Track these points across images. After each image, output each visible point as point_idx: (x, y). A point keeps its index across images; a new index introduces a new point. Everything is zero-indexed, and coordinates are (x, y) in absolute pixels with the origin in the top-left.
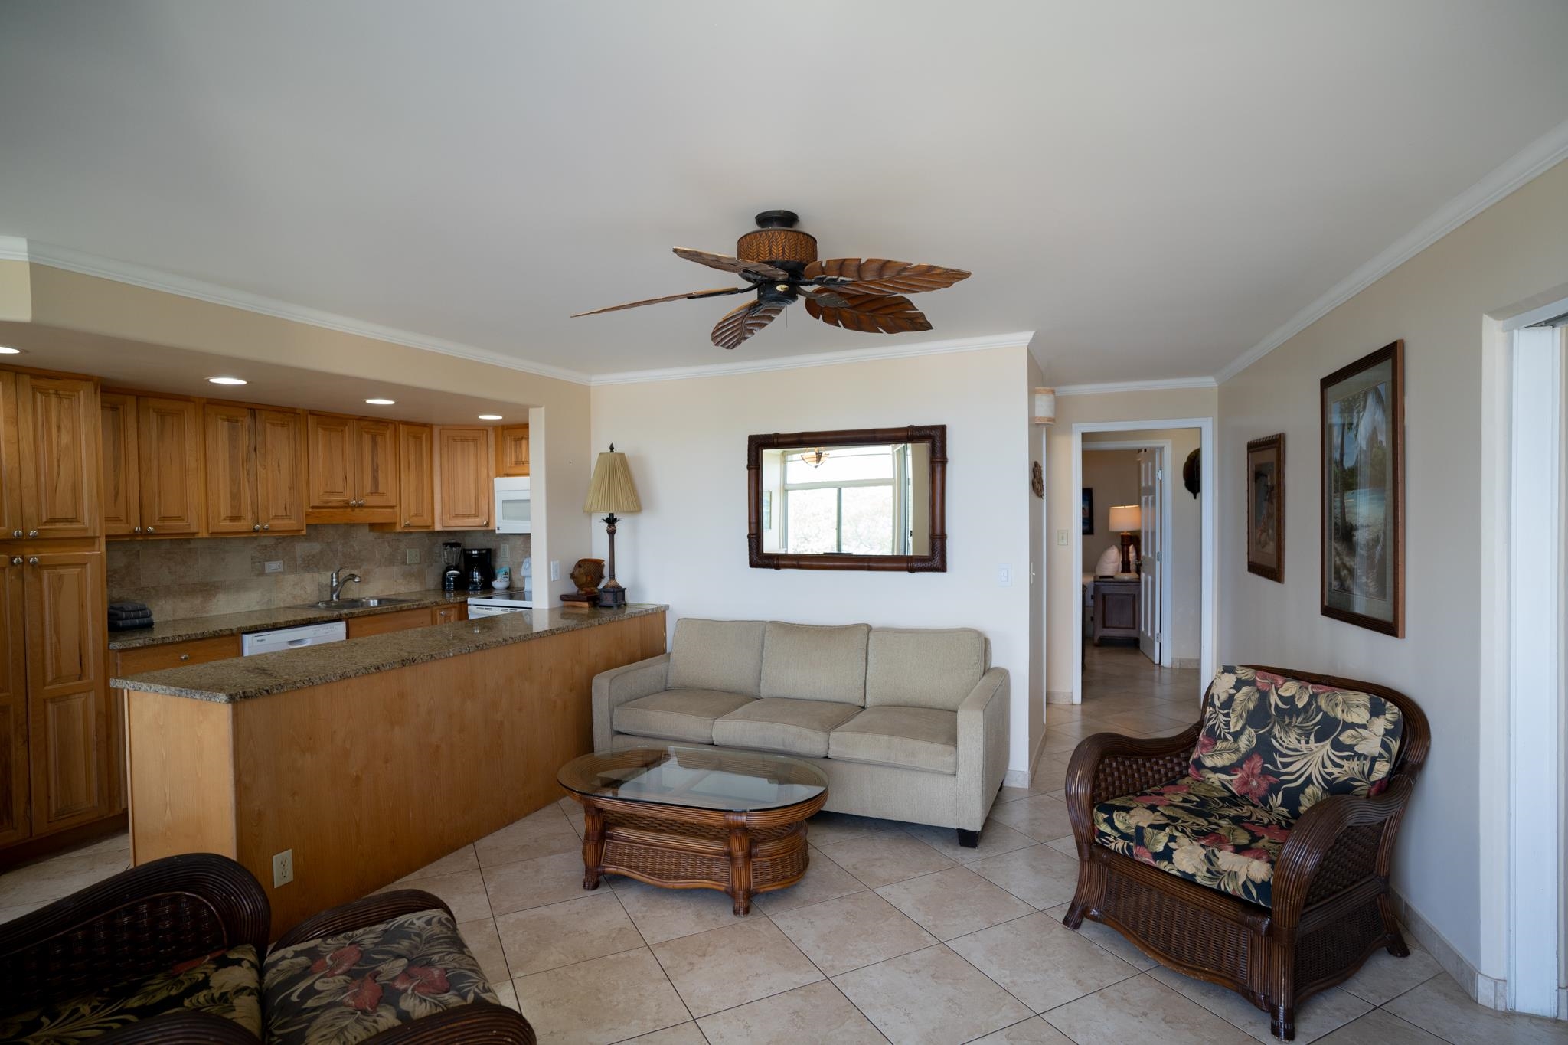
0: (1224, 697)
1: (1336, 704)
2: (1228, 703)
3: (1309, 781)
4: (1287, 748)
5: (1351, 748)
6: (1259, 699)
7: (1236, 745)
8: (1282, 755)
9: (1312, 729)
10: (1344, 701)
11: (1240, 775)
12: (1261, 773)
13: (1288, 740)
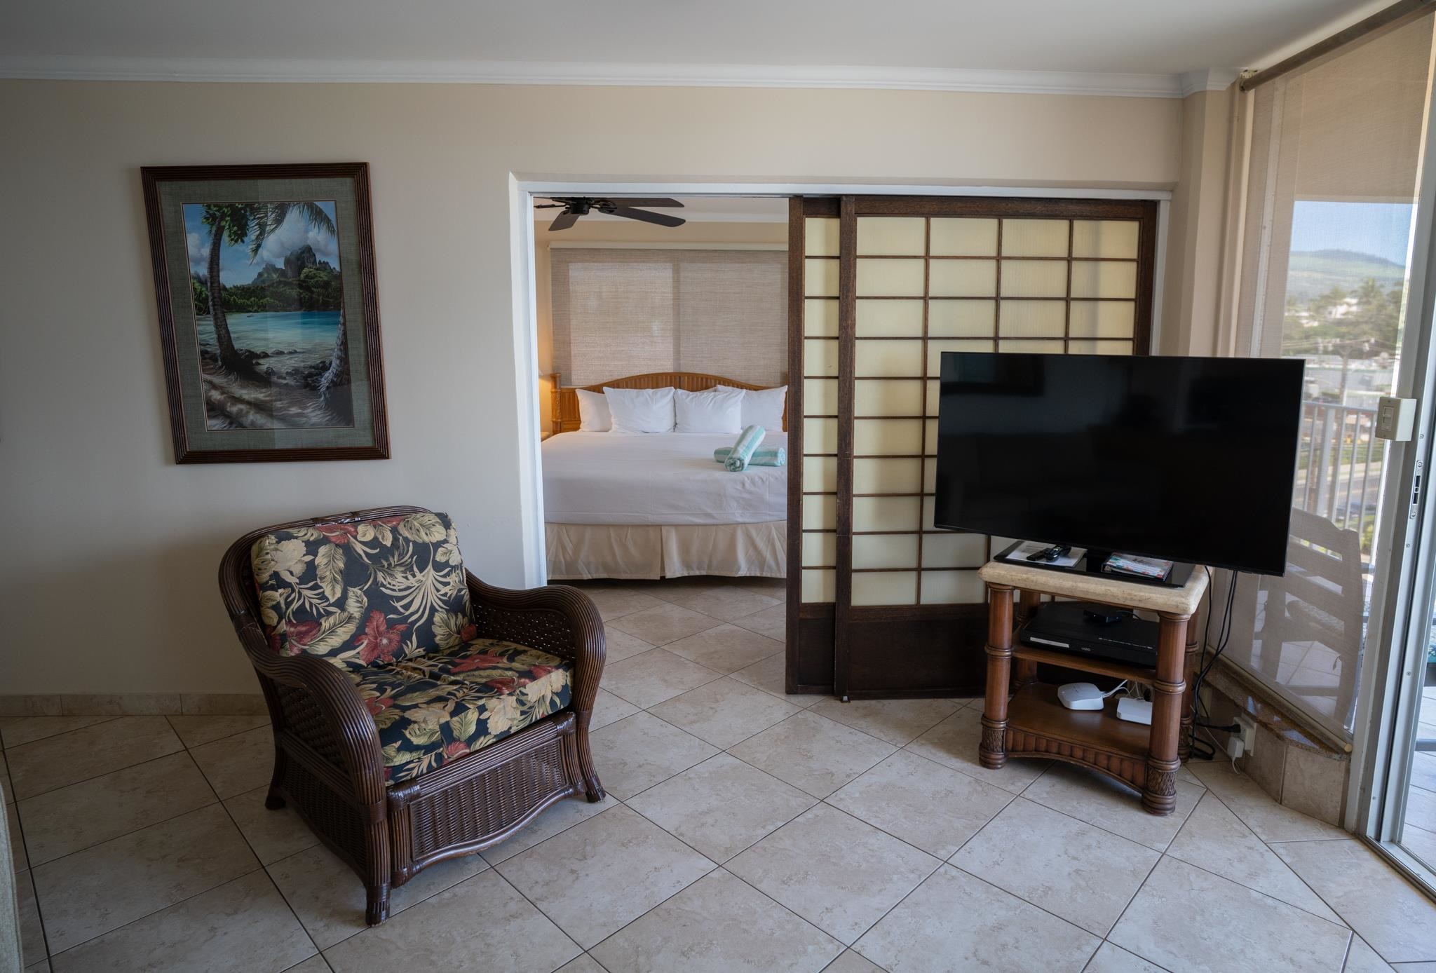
0: (299, 569)
2: (310, 573)
3: (433, 610)
4: (400, 590)
5: (446, 564)
6: (345, 554)
7: (346, 614)
8: (399, 599)
9: (411, 562)
10: (420, 525)
11: (366, 642)
12: (387, 629)
13: (394, 582)
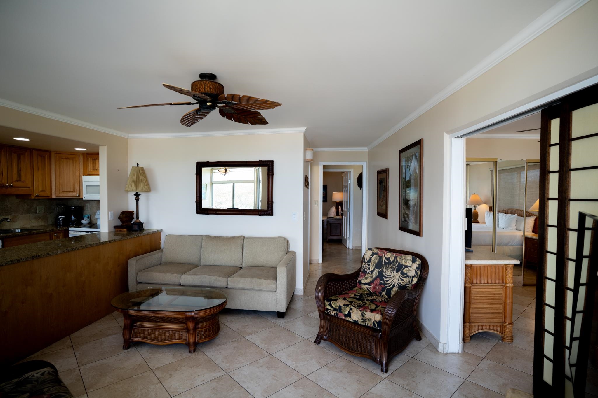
0: (368, 259)
1: (402, 260)
2: (369, 261)
3: (394, 286)
4: (388, 275)
5: (406, 274)
6: (379, 259)
7: (372, 275)
8: (386, 278)
9: (395, 268)
10: (405, 258)
11: (373, 285)
12: (379, 284)
13: (387, 272)
